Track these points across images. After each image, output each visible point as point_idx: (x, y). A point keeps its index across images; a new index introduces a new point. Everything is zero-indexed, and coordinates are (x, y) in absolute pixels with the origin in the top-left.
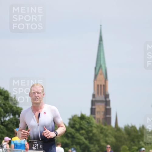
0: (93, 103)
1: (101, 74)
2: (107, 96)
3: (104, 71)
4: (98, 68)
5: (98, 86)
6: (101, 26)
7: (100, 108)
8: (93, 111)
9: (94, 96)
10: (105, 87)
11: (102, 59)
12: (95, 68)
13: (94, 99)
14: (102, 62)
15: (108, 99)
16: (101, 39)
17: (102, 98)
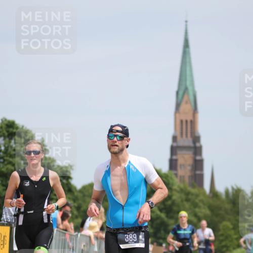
0: (173, 150)
1: (187, 103)
2: (196, 139)
3: (192, 98)
4: (181, 93)
5: (182, 121)
6: (186, 22)
7: (185, 159)
8: (173, 164)
9: (175, 139)
10: (193, 123)
11: (188, 78)
12: (177, 93)
13: (175, 144)
14: (188, 83)
15: (198, 145)
16: (186, 45)
17: (188, 142)
